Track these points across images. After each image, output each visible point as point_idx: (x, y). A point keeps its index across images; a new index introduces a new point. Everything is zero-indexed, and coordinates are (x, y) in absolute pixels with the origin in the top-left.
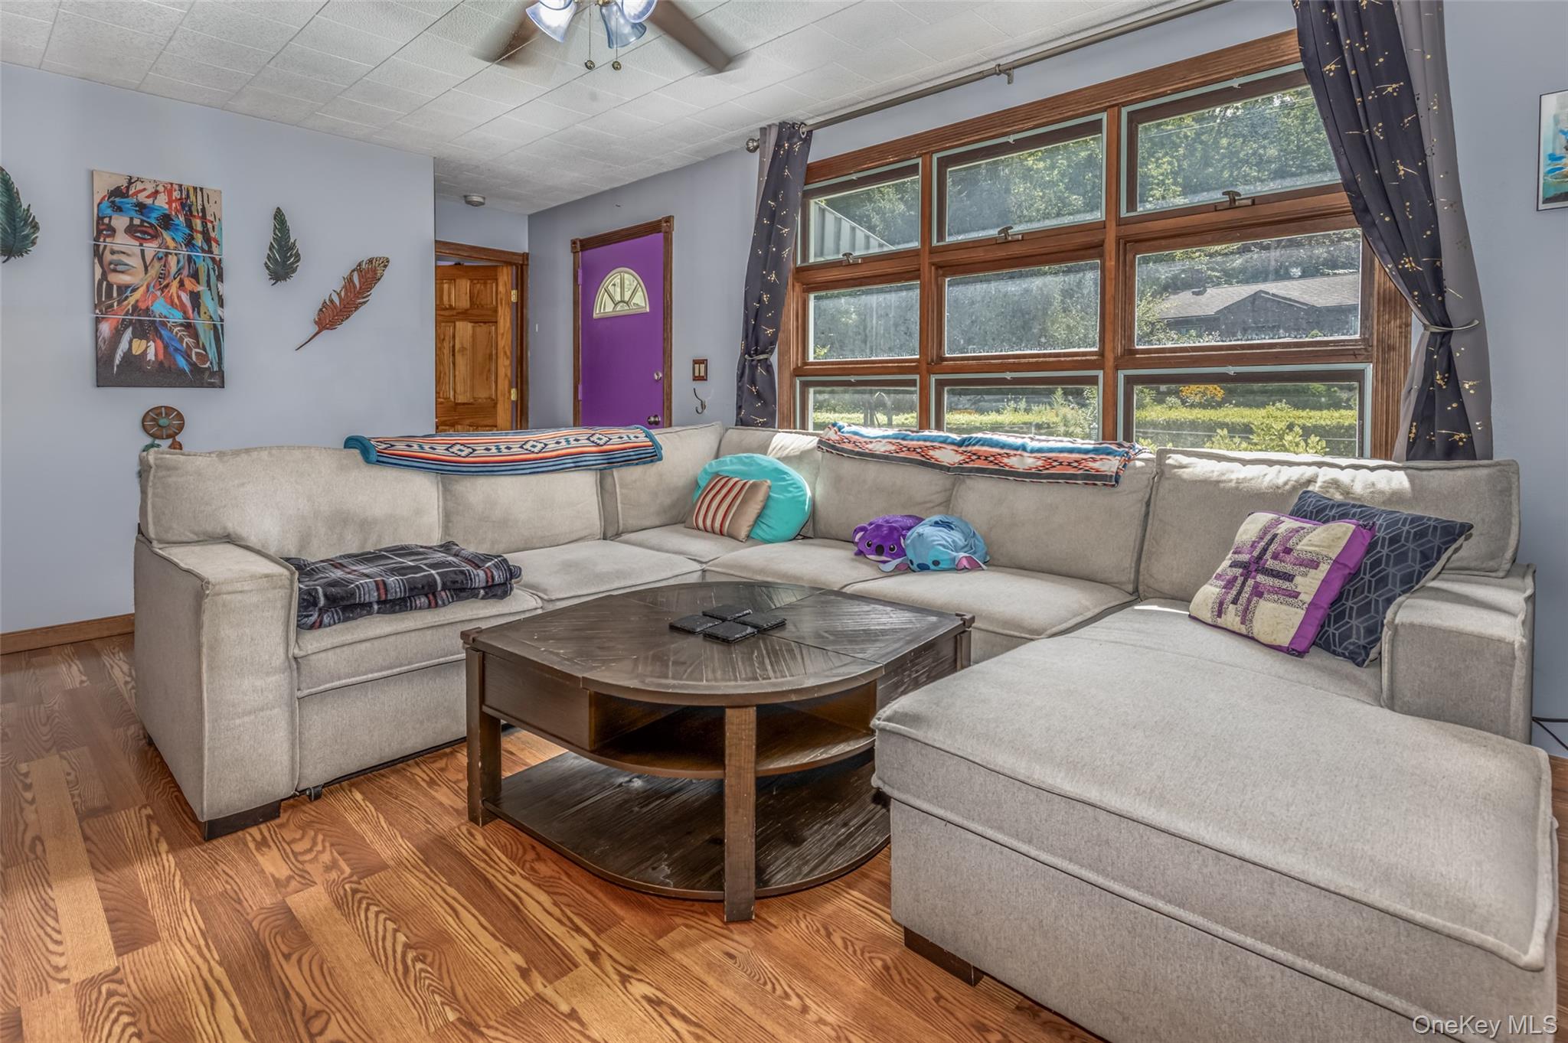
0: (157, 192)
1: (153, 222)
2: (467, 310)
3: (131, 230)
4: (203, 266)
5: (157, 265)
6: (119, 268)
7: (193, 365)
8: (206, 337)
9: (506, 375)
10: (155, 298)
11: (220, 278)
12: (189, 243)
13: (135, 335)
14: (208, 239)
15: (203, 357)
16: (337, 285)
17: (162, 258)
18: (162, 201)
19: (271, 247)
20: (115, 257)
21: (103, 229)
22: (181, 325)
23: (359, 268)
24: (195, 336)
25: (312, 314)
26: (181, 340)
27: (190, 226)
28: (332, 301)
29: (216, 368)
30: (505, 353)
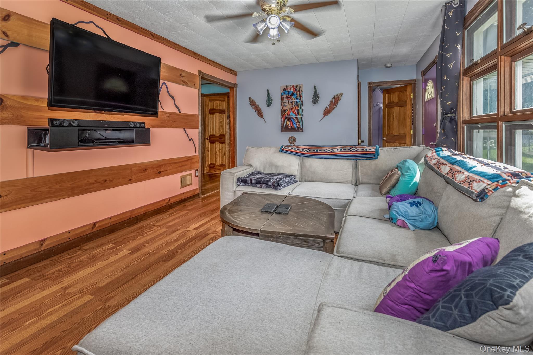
0: (291, 88)
1: (290, 95)
2: (398, 103)
3: (287, 97)
4: (299, 103)
5: (291, 104)
6: (285, 106)
7: (297, 127)
8: (300, 120)
9: (409, 125)
10: (291, 112)
11: (303, 105)
12: (297, 98)
13: (287, 121)
14: (300, 96)
15: (299, 125)
16: (329, 103)
17: (292, 103)
18: (292, 90)
19: (313, 96)
20: (284, 104)
21: (282, 98)
22: (295, 117)
23: (334, 98)
24: (298, 120)
25: (322, 112)
26: (295, 121)
27: (297, 94)
28: (327, 108)
29: (302, 127)
30: (409, 117)
